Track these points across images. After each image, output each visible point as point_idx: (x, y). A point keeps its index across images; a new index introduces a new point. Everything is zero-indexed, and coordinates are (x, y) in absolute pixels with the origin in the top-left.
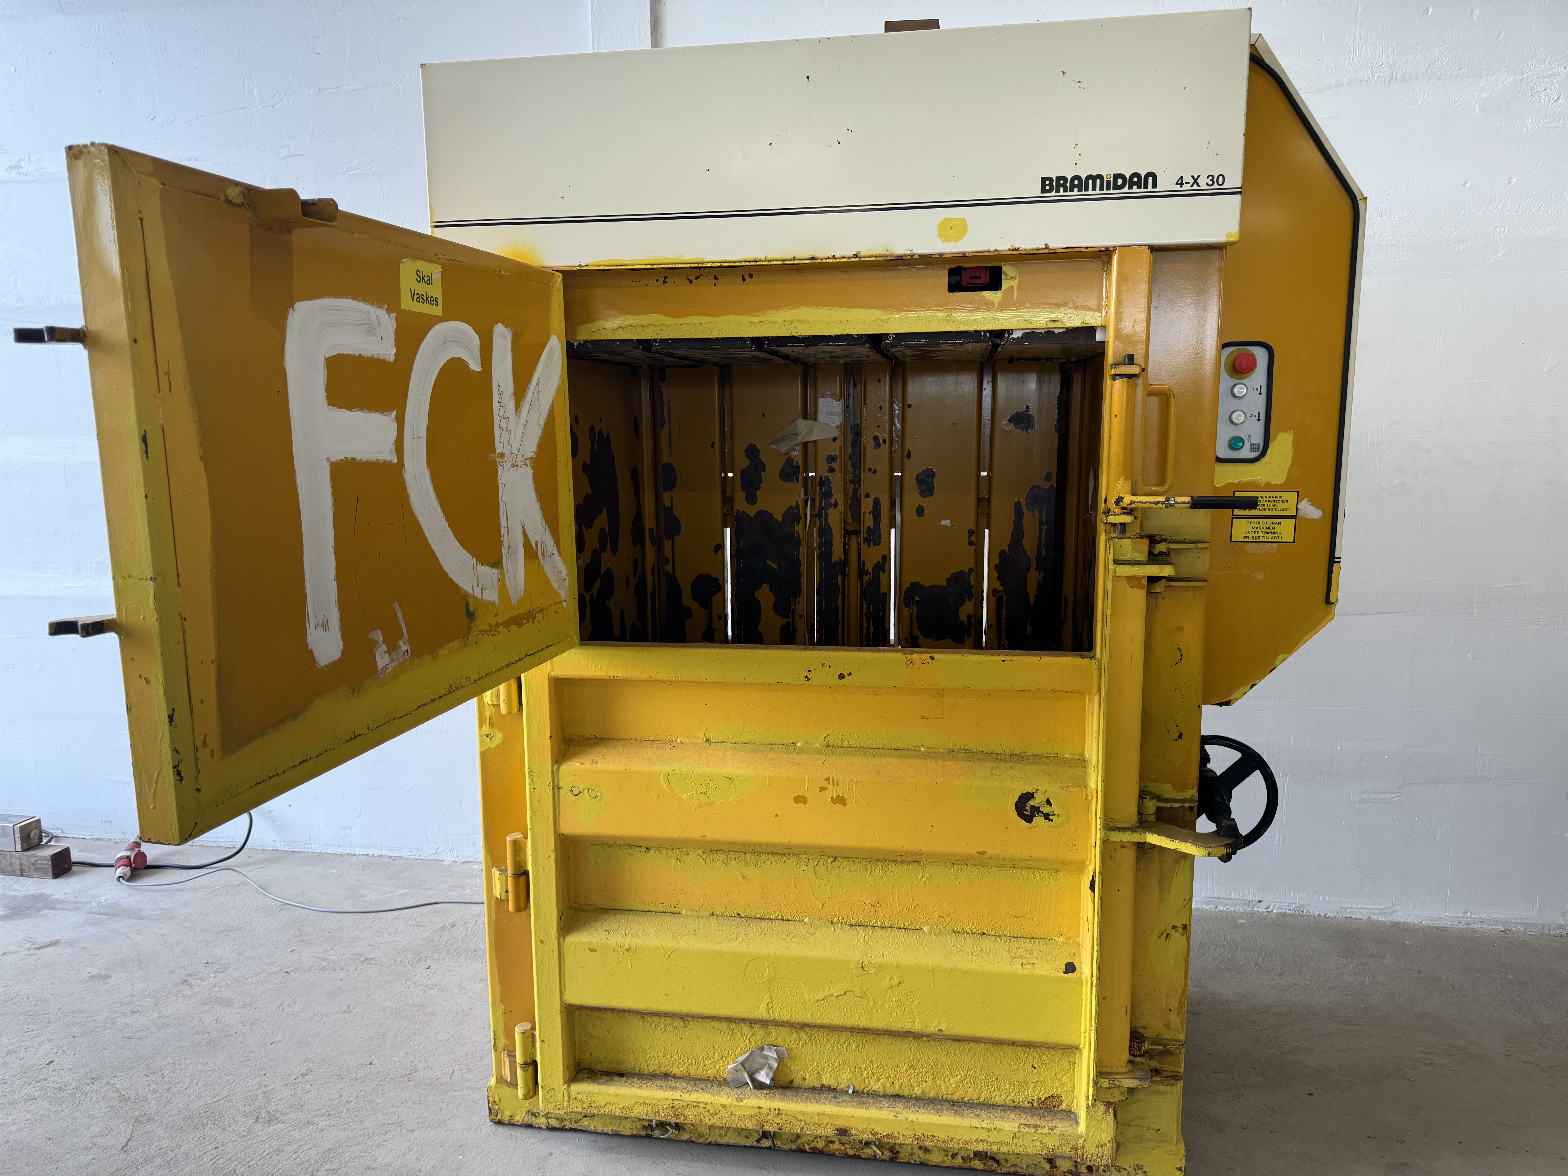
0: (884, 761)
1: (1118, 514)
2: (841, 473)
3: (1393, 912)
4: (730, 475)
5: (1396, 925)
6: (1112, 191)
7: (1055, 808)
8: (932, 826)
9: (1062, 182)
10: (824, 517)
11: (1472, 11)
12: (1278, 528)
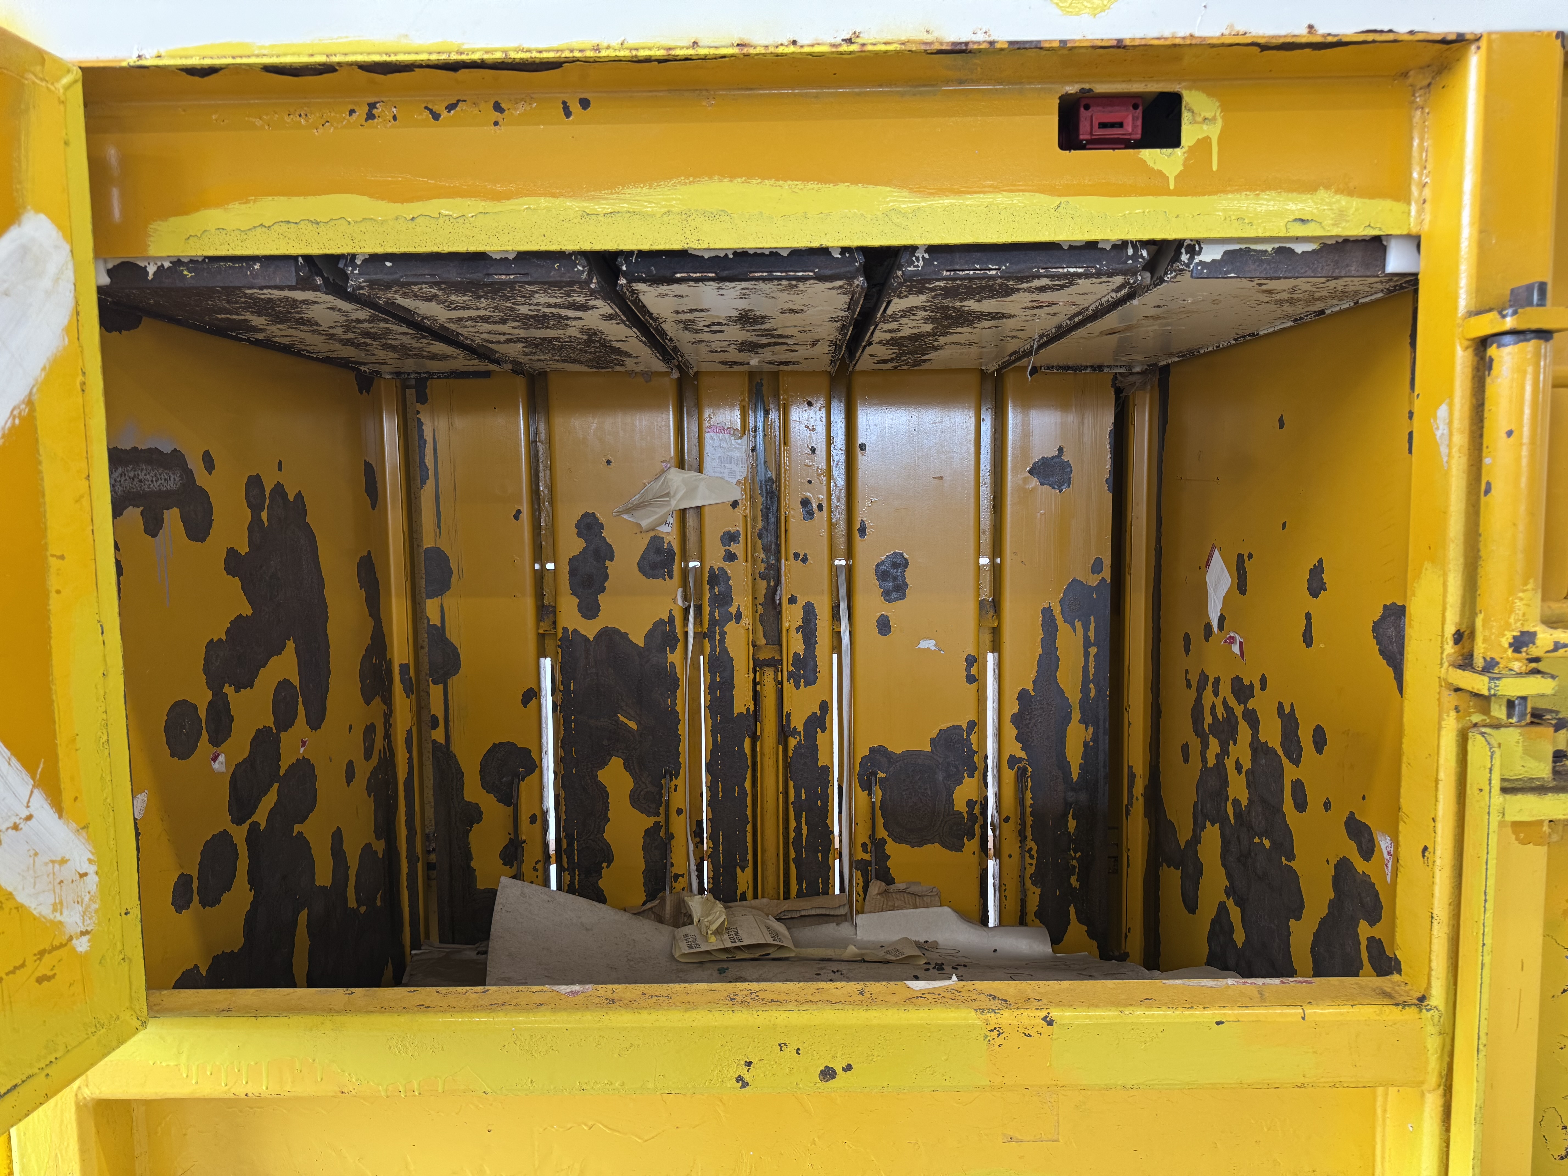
1: (1520, 674)
2: (747, 561)
4: (550, 566)
10: (718, 637)
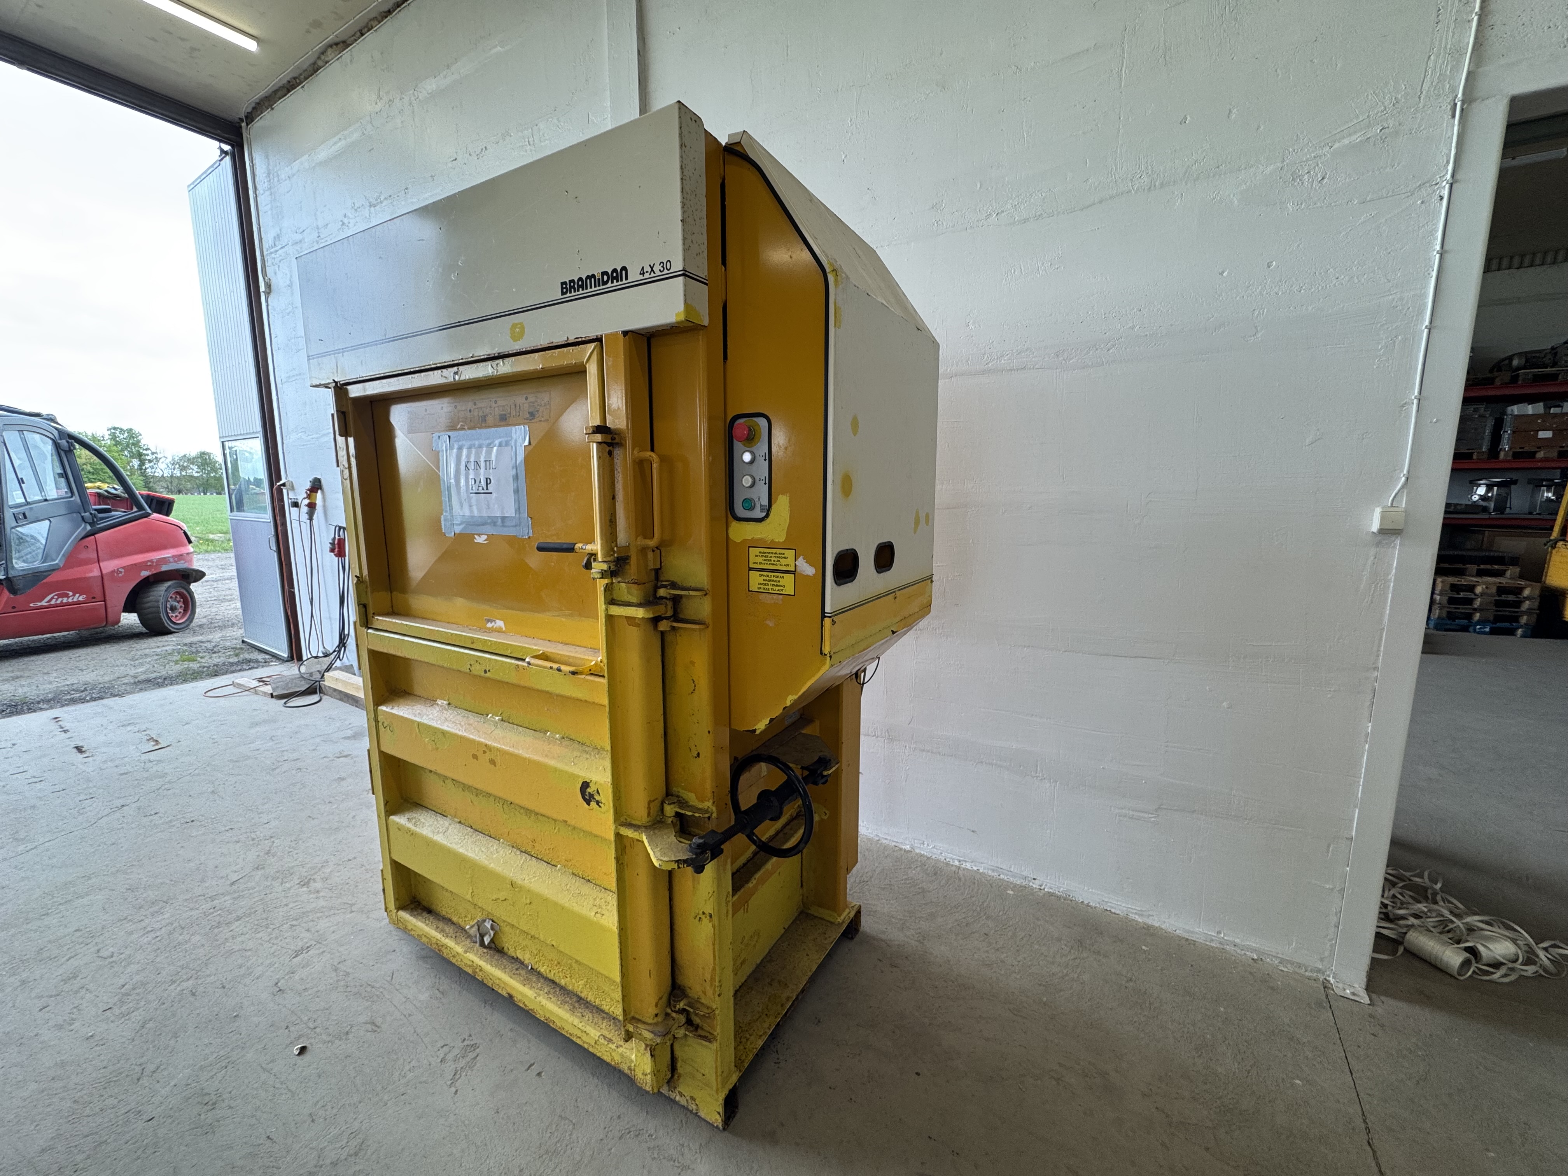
5: (1147, 928)
6: (602, 287)
7: (602, 798)
9: (572, 284)
11: (1230, 111)
12: (782, 582)
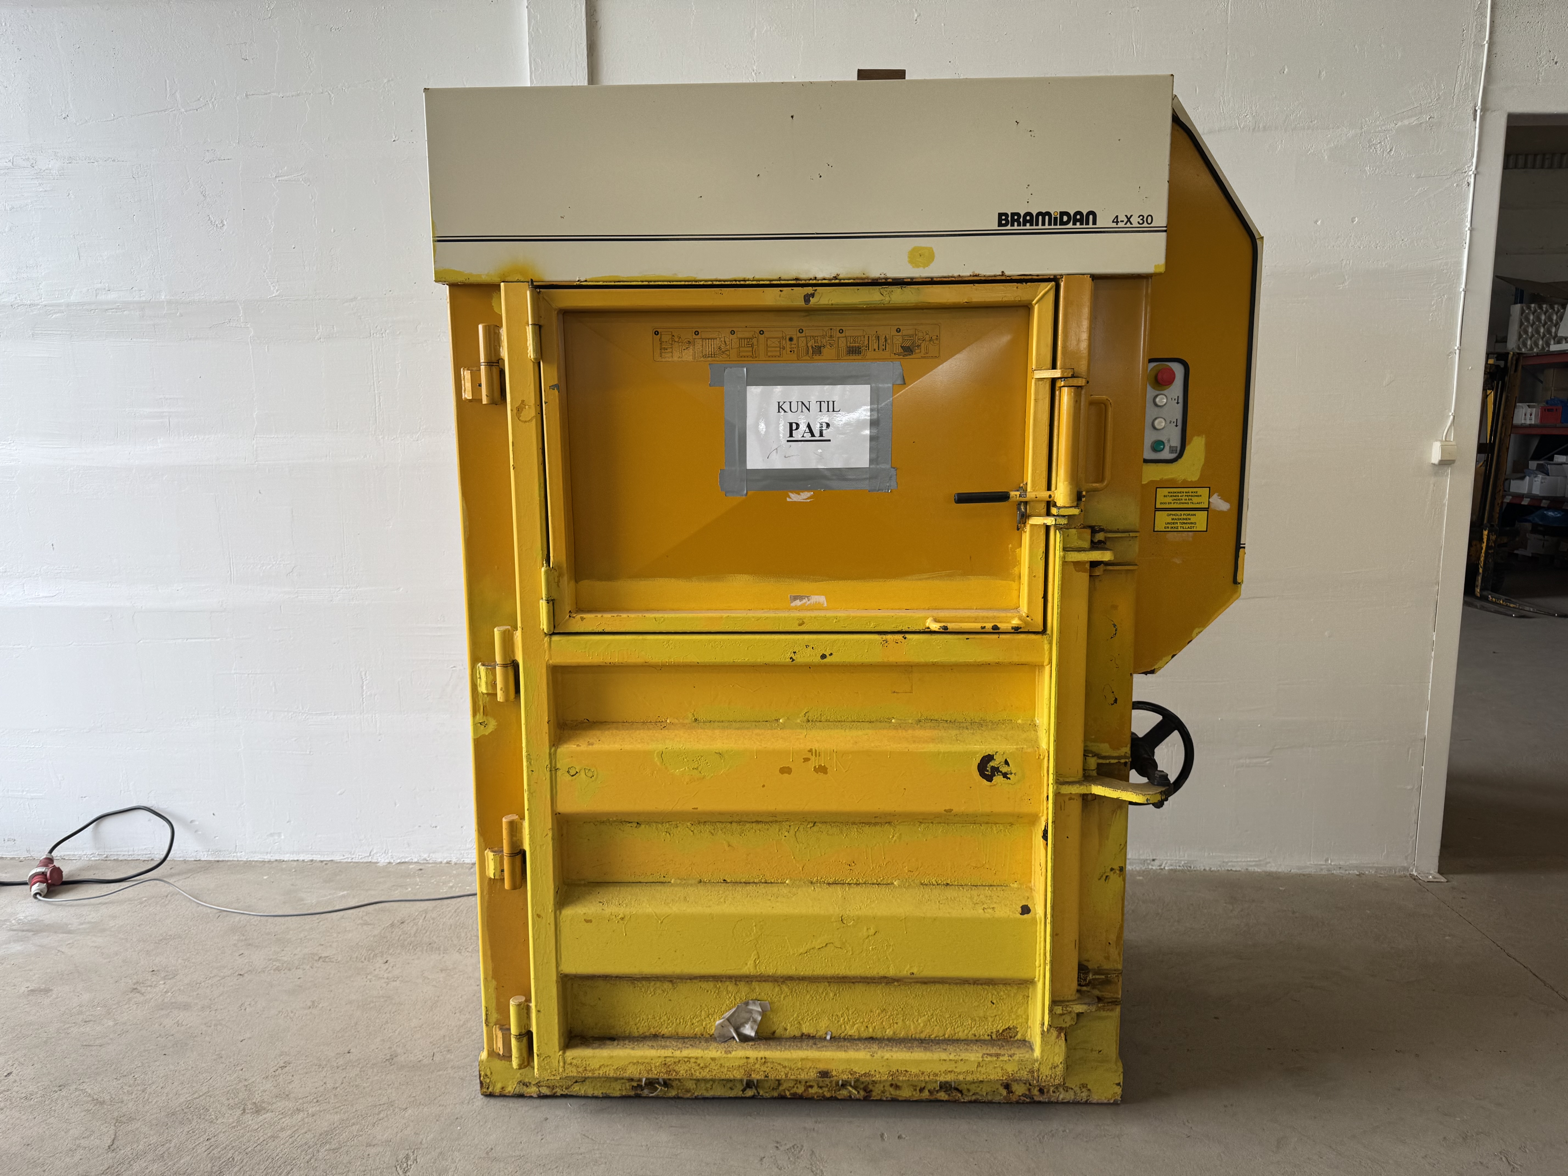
0: (860, 733)
1: (1067, 507)
3: (1267, 863)
5: (1270, 874)
6: (1058, 227)
7: (1012, 768)
8: (905, 789)
9: (1016, 217)
11: (1320, 72)
12: (1193, 519)
